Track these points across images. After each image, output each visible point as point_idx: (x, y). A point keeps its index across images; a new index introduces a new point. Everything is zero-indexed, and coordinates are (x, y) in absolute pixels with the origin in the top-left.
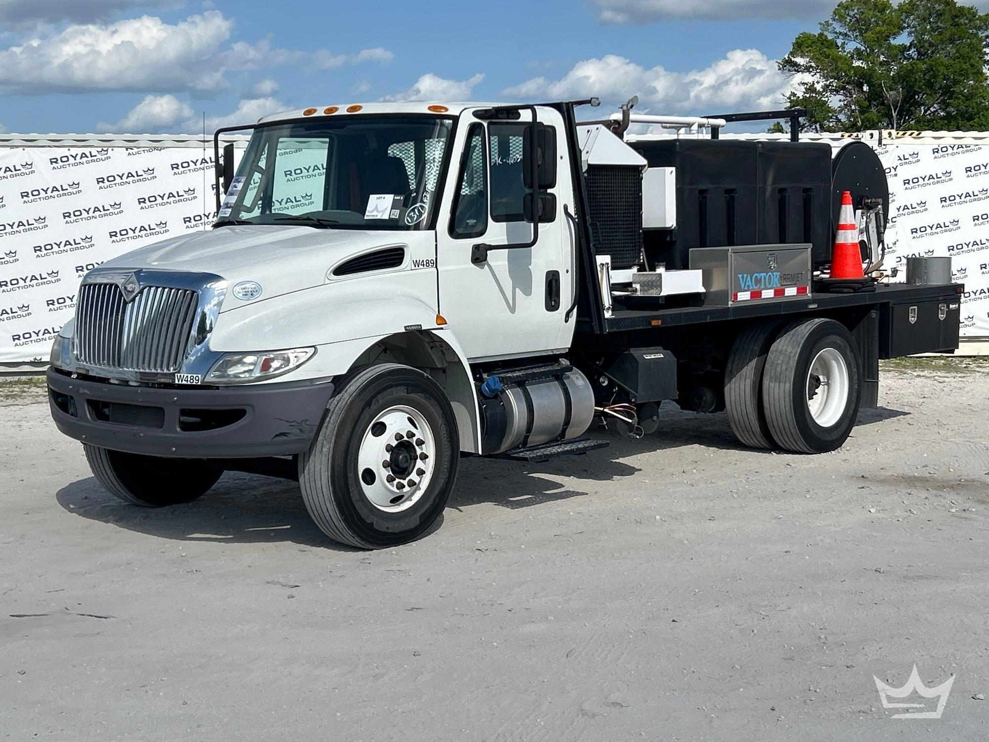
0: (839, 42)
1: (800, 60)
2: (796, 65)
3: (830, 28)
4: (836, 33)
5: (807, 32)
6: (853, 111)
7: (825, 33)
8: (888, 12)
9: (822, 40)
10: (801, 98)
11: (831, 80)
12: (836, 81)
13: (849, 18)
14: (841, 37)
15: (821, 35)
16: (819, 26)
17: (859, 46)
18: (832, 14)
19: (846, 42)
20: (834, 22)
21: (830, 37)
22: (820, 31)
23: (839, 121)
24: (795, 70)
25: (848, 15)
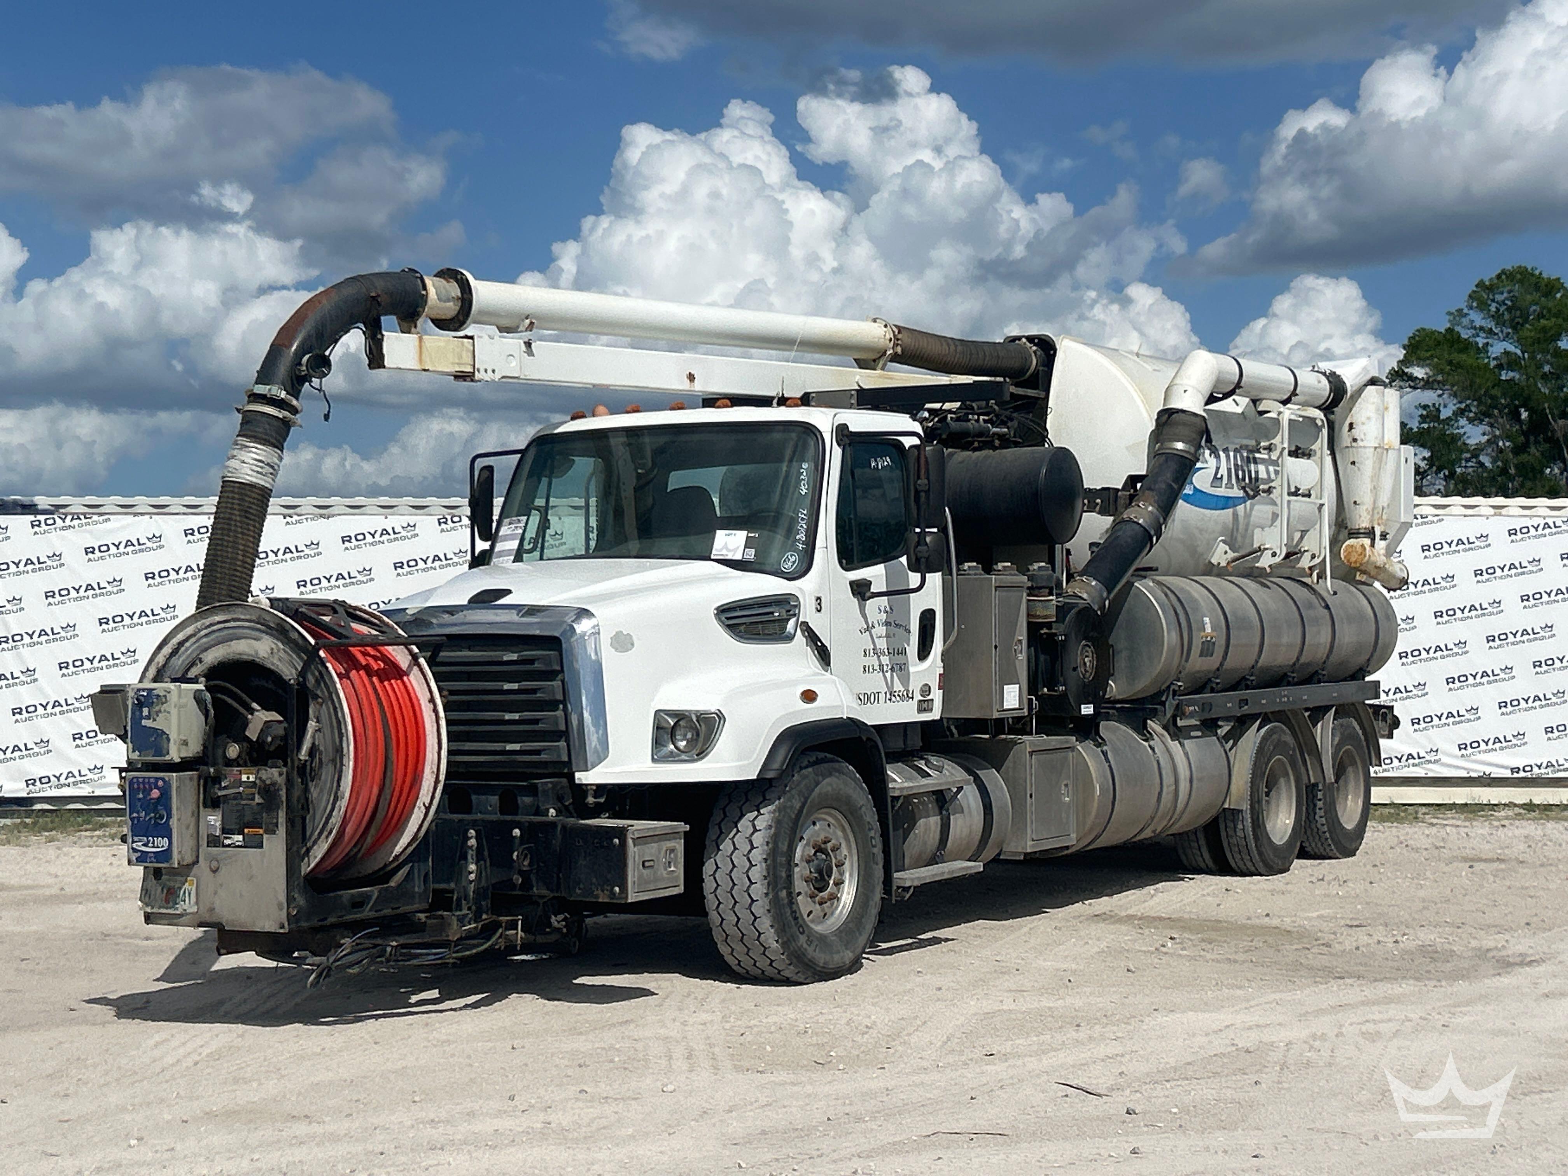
0: (1481, 341)
1: (1419, 372)
2: (1411, 378)
3: (1465, 321)
4: (1475, 328)
5: (1426, 327)
6: (1501, 451)
7: (1457, 329)
8: (1558, 295)
9: (1451, 339)
10: (1416, 430)
11: (1468, 402)
12: (1475, 403)
13: (1494, 305)
14: (1482, 334)
15: (1450, 331)
16: (1448, 317)
17: (1511, 348)
18: (1466, 298)
19: (1490, 341)
20: (1471, 312)
21: (1465, 334)
22: (1448, 325)
23: (1482, 465)
24: (1410, 387)
25: (1493, 301)
